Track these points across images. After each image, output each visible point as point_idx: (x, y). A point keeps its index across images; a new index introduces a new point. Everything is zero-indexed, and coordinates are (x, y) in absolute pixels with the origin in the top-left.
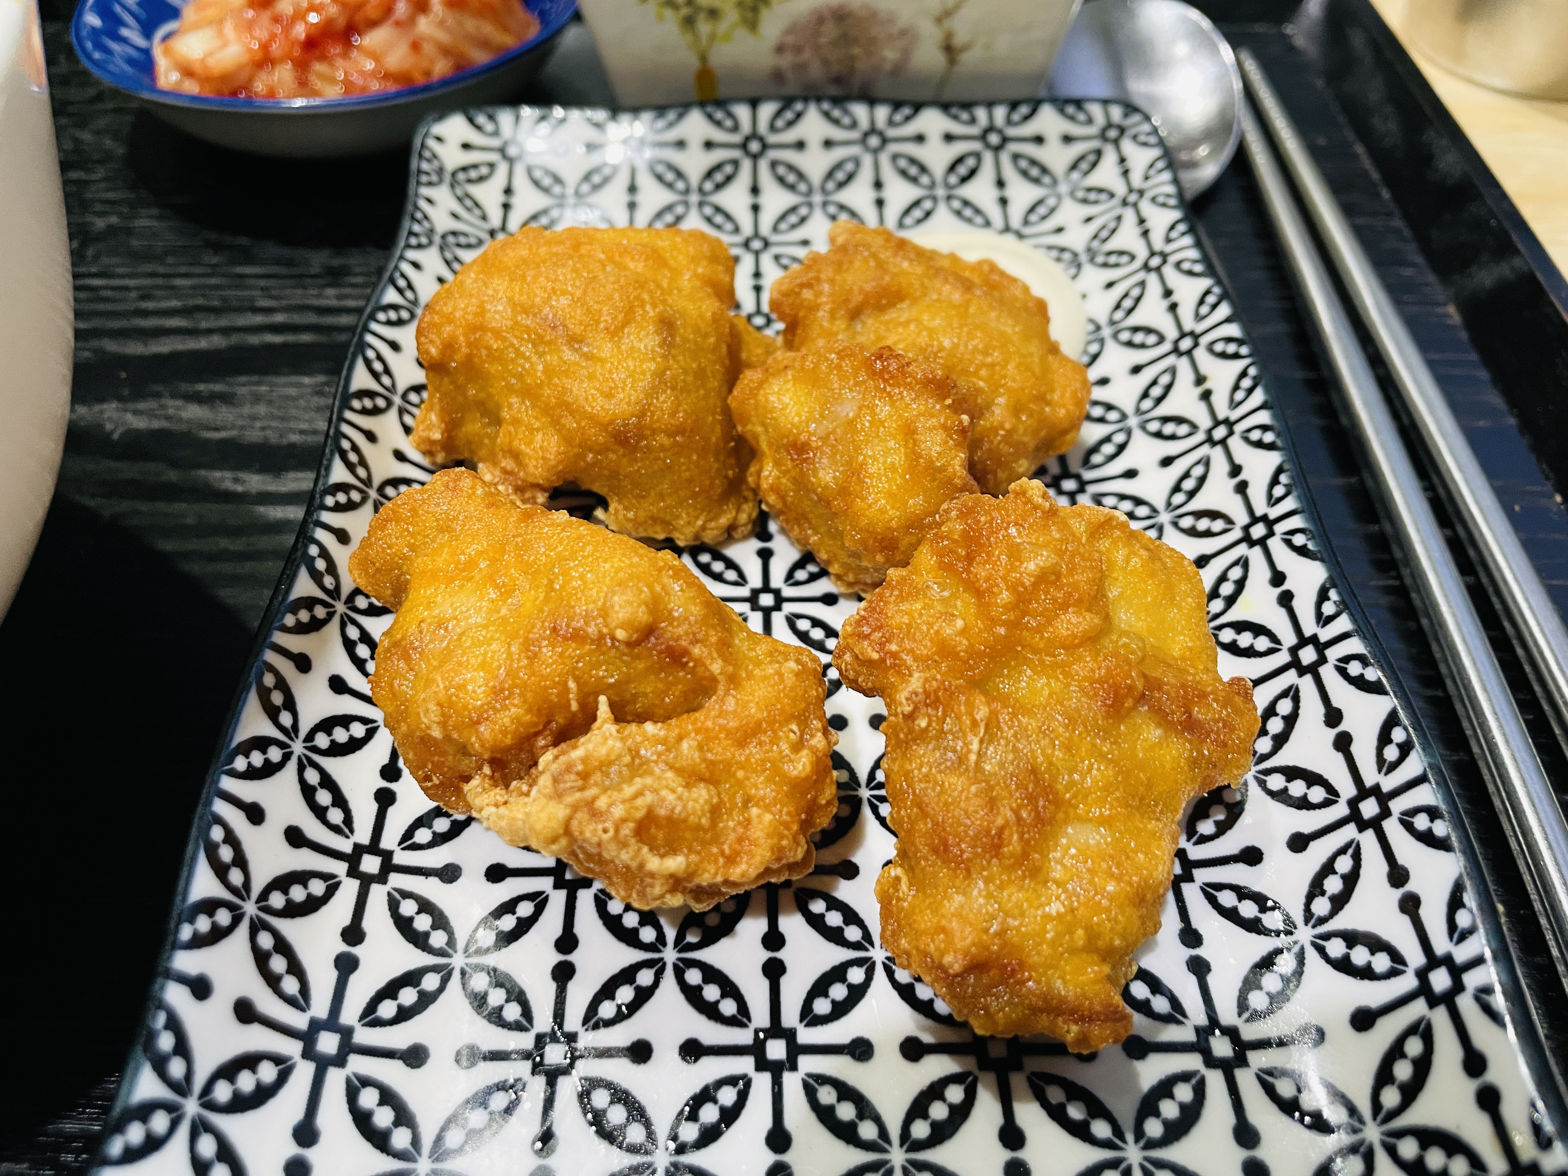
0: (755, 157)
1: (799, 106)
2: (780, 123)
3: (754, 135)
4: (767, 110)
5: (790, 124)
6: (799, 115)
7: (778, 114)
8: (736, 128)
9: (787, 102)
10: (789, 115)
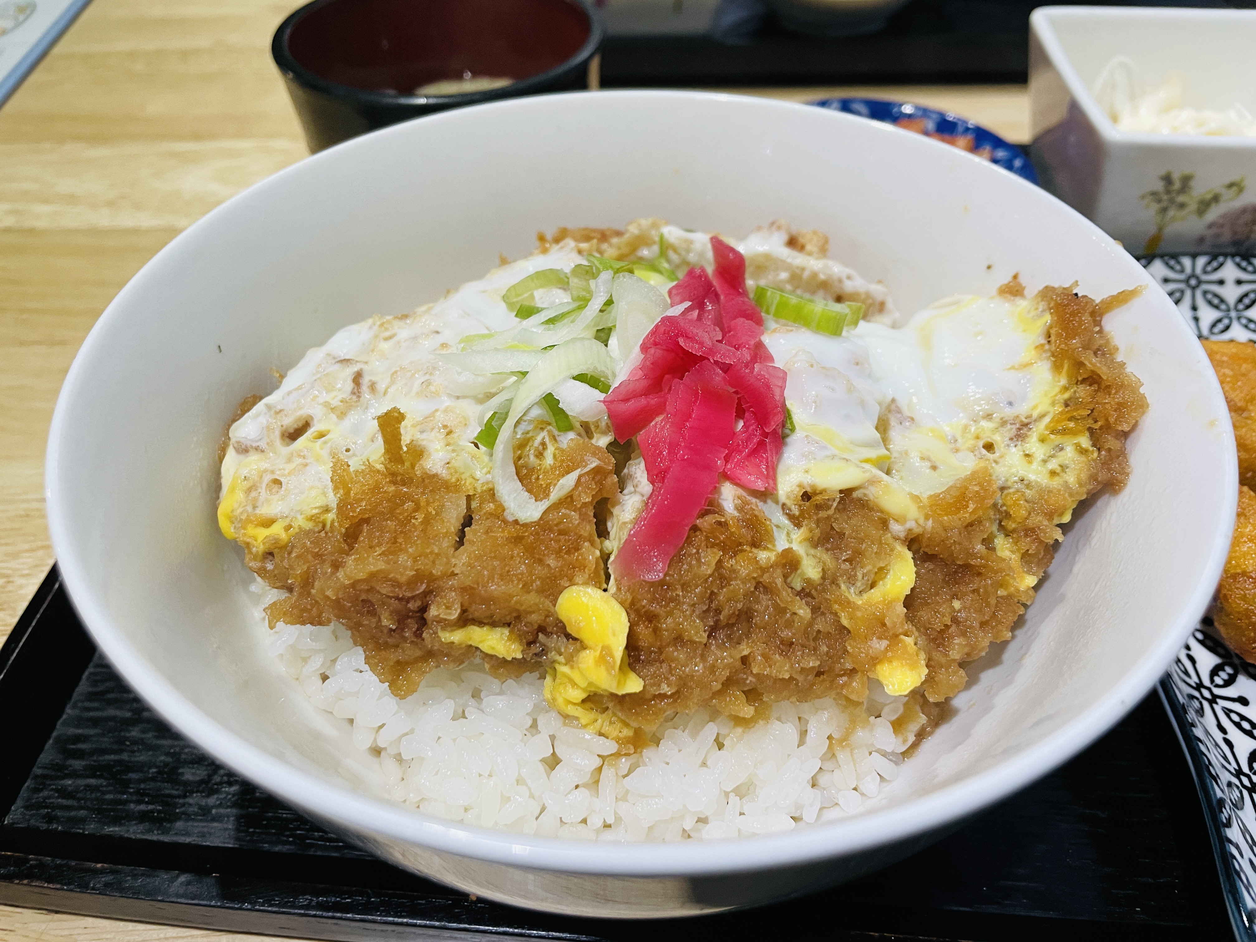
0: (1194, 288)
1: (1221, 259)
2: (1209, 268)
3: (1193, 275)
4: (1201, 261)
5: (1216, 269)
6: (1221, 265)
7: (1209, 263)
8: (1182, 271)
9: (1214, 257)
10: (1215, 264)
